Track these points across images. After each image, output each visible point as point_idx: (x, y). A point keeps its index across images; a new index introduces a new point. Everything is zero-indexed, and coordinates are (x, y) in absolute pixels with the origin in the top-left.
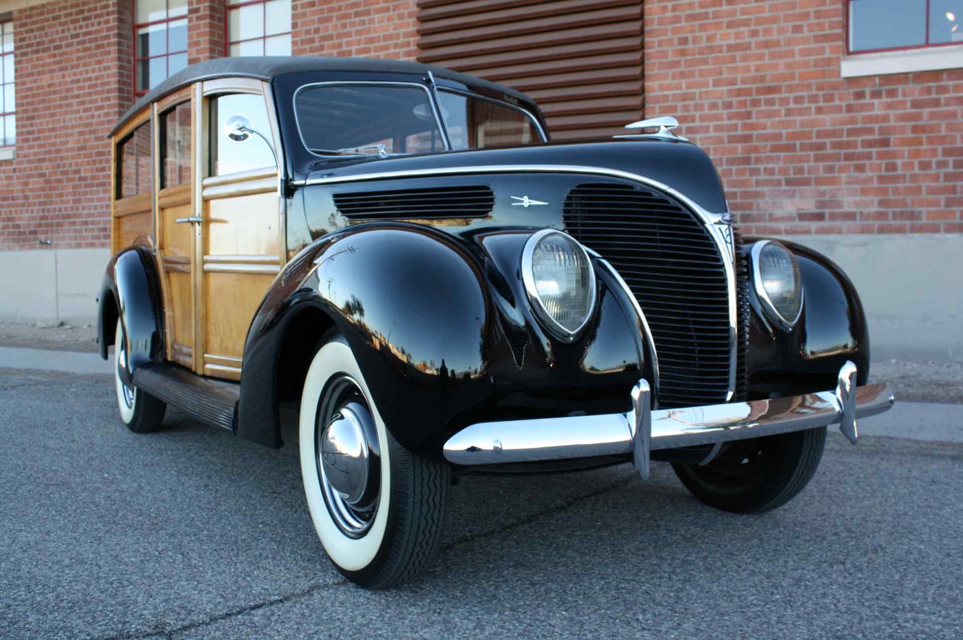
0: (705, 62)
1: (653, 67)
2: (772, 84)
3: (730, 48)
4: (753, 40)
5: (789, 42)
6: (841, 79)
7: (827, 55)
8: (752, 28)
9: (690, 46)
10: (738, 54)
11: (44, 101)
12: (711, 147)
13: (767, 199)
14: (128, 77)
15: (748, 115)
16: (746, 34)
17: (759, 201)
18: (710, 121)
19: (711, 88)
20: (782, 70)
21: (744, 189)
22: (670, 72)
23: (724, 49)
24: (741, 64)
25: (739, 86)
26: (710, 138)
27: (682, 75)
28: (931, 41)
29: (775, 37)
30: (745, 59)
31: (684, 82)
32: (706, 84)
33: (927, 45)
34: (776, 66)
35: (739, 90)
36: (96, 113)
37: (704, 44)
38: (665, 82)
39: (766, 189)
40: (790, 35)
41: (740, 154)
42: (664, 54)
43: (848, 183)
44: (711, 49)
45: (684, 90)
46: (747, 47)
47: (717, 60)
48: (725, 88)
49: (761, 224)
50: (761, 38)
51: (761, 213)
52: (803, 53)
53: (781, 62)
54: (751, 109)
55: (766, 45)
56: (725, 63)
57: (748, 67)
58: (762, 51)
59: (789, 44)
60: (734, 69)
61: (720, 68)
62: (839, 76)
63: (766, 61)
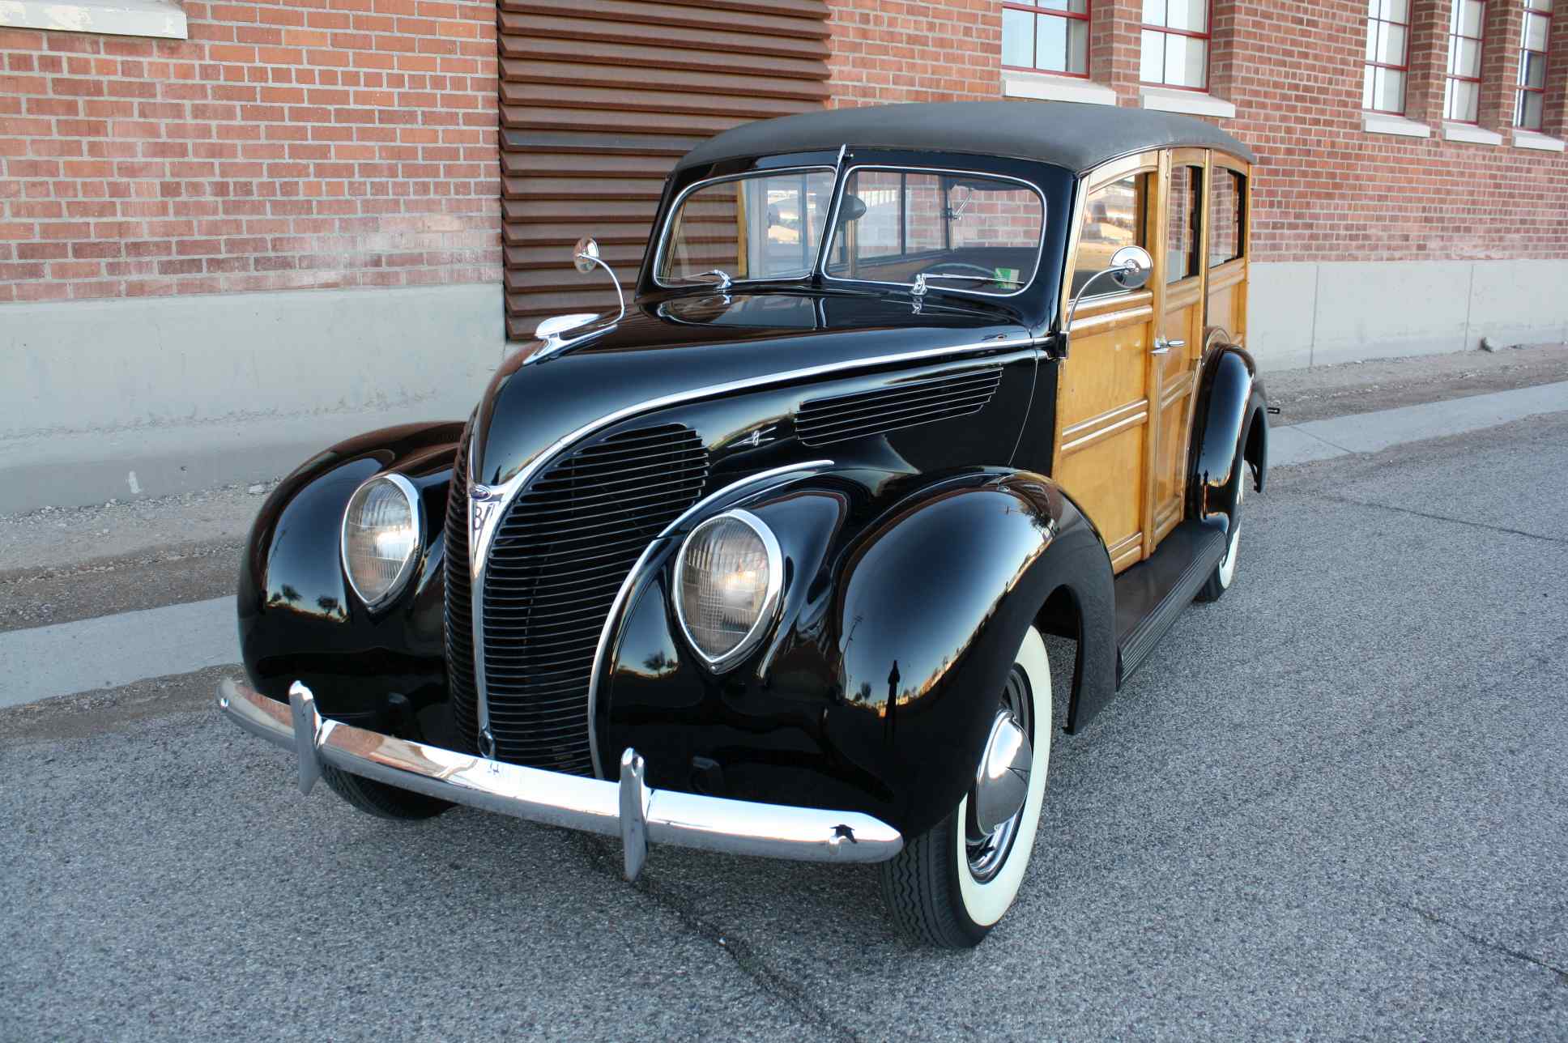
0: (885, 50)
1: (834, 47)
2: (945, 91)
3: (912, 40)
4: (930, 35)
5: (961, 45)
6: (1000, 96)
7: (990, 67)
8: (930, 19)
9: (871, 26)
10: (917, 48)
16: (925, 26)
19: (891, 86)
20: (955, 77)
22: (851, 56)
23: (904, 38)
24: (918, 61)
25: (917, 88)
27: (864, 63)
28: (1040, 66)
29: (948, 36)
30: (923, 55)
31: (864, 73)
32: (885, 80)
33: (1034, 69)
34: (948, 71)
35: (917, 92)
37: (885, 28)
38: (847, 68)
40: (961, 36)
42: (844, 31)
43: (1003, 211)
44: (892, 37)
45: (864, 83)
46: (923, 41)
47: (898, 53)
48: (905, 88)
50: (937, 34)
52: (974, 61)
53: (955, 66)
55: (941, 43)
56: (904, 56)
57: (925, 66)
58: (938, 50)
59: (960, 47)
60: (912, 67)
61: (900, 62)
62: (999, 93)
63: (942, 63)
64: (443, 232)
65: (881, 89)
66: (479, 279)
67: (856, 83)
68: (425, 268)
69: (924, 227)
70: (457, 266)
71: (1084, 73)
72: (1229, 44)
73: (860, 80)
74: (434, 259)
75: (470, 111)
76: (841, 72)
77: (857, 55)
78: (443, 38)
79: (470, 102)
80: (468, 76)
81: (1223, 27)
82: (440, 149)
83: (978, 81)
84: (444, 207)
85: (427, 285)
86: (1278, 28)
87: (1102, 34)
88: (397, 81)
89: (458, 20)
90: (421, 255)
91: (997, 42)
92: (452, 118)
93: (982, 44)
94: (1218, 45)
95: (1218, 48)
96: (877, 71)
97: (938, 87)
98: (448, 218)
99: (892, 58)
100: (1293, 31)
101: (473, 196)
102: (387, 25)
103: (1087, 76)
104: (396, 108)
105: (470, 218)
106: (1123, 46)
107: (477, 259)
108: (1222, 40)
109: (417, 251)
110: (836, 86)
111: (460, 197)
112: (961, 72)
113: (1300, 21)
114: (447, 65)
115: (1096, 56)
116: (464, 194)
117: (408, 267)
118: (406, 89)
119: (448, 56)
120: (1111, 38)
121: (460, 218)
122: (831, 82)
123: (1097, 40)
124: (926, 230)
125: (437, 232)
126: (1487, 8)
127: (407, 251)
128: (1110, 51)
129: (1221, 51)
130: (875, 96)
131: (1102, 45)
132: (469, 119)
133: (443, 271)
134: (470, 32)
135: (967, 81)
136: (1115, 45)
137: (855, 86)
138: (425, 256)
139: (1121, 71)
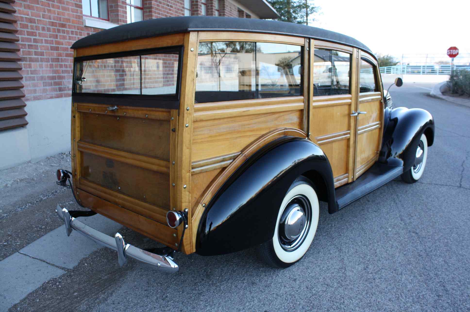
2: (63, 23)
7: (79, 14)
12: (45, 51)
13: (66, 80)
15: (56, 37)
17: (64, 80)
18: (43, 37)
19: (42, 19)
20: (66, 17)
21: (58, 75)
22: (23, 3)
24: (52, 9)
25: (52, 21)
26: (43, 46)
27: (29, 7)
28: (92, 15)
30: (53, 6)
31: (30, 11)
32: (40, 16)
34: (63, 14)
35: (53, 22)
38: (22, 9)
39: (65, 75)
41: (55, 56)
45: (30, 17)
47: (43, 4)
48: (47, 20)
49: (66, 92)
51: (65, 86)
52: (73, 11)
53: (66, 12)
54: (57, 34)
56: (45, 6)
57: (55, 11)
58: (59, 4)
59: (67, 4)
60: (49, 11)
61: (44, 9)
62: (83, 25)
63: (61, 10)
65: (38, 20)
67: (26, 16)
69: (60, 80)
71: (108, 19)
72: (150, 12)
73: (28, 15)
76: (19, 10)
77: (25, 3)
81: (148, 6)
83: (75, 19)
86: (163, 7)
87: (113, 4)
91: (80, 4)
93: (75, 4)
94: (147, 12)
95: (147, 13)
96: (35, 11)
97: (60, 21)
99: (41, 6)
100: (166, 9)
103: (108, 20)
106: (122, 9)
108: (148, 10)
110: (17, 16)
112: (68, 14)
113: (168, 5)
115: (111, 12)
120: (117, 6)
122: (16, 15)
123: (111, 7)
124: (61, 82)
126: (207, 7)
128: (118, 11)
129: (148, 14)
130: (35, 23)
131: (114, 8)
135: (72, 19)
136: (119, 9)
137: (26, 18)
139: (122, 19)
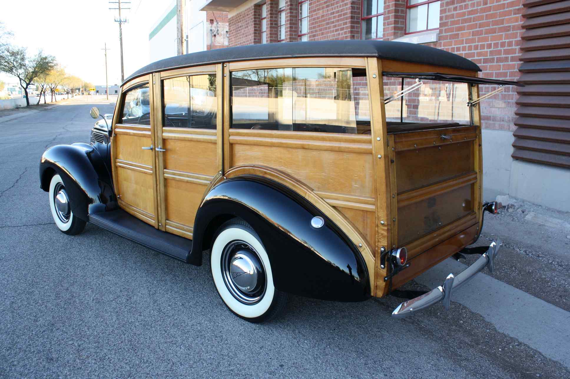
11: (319, 26)
14: (358, 8)
36: (341, 32)
64: (499, 108)
66: (509, 129)
68: (491, 122)
70: (502, 123)
74: (494, 119)
75: (513, 55)
78: (506, 25)
79: (514, 51)
80: (514, 40)
82: (501, 73)
84: (500, 97)
85: (491, 129)
88: (489, 46)
89: (513, 16)
90: (490, 117)
92: (506, 59)
98: (501, 102)
101: (511, 93)
102: (488, 24)
104: (489, 57)
105: (509, 102)
107: (509, 120)
109: (489, 115)
111: (506, 93)
114: (507, 37)
116: (507, 92)
117: (486, 121)
118: (492, 49)
119: (507, 33)
121: (505, 102)
125: (497, 108)
127: (486, 115)
132: (513, 59)
133: (497, 124)
134: (517, 21)
138: (492, 117)
